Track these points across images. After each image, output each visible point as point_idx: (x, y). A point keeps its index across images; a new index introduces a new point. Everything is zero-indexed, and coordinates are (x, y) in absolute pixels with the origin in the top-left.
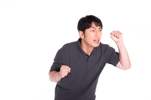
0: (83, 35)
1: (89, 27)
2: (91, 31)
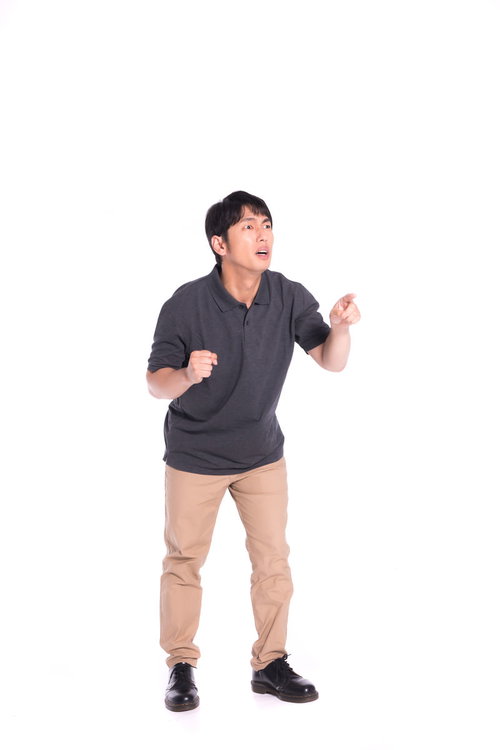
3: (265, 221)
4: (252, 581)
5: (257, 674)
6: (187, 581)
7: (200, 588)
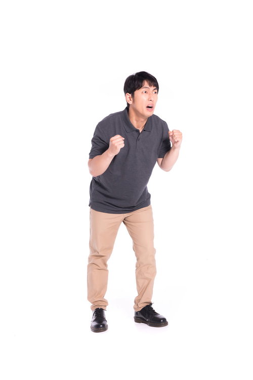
0: (131, 99)
1: (140, 87)
2: (142, 93)
3: (155, 89)
4: (136, 266)
5: (137, 313)
6: (101, 267)
7: (108, 271)
